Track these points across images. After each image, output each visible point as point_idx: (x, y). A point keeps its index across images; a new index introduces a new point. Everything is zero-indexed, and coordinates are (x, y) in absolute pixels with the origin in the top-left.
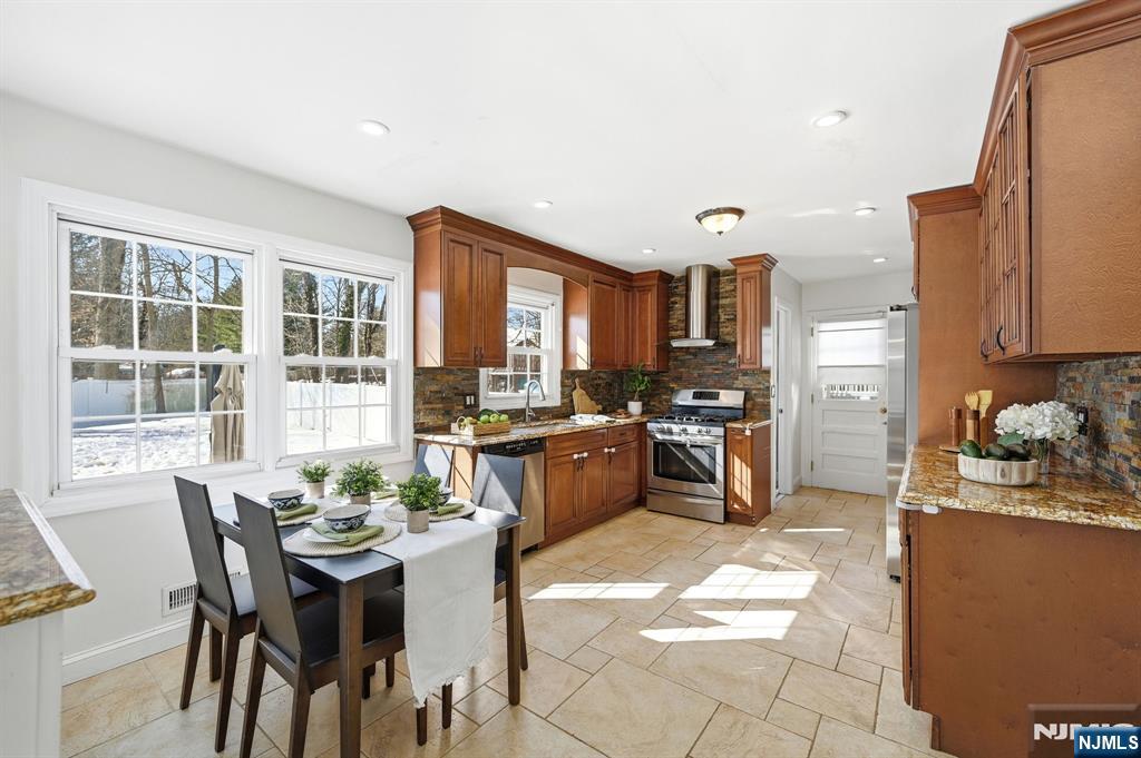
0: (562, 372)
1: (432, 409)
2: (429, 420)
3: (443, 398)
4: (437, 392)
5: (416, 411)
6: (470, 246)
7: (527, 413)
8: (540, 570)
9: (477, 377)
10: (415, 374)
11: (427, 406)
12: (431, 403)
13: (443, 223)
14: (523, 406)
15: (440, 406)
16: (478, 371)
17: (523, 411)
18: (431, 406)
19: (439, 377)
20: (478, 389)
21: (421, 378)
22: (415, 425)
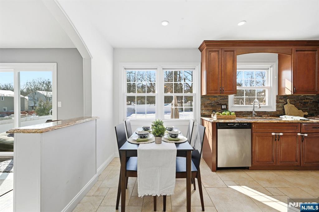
0: (277, 96)
1: (208, 109)
2: (207, 113)
3: (212, 106)
4: (209, 103)
5: (202, 110)
6: (218, 51)
7: (253, 113)
8: (243, 178)
9: (227, 99)
10: (201, 98)
11: (206, 108)
12: (207, 107)
13: (206, 46)
14: (252, 110)
15: (211, 108)
16: (228, 96)
17: (251, 112)
18: (207, 108)
19: (210, 99)
20: (228, 103)
21: (204, 99)
22: (201, 114)
